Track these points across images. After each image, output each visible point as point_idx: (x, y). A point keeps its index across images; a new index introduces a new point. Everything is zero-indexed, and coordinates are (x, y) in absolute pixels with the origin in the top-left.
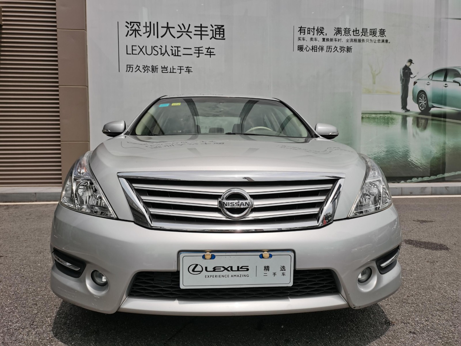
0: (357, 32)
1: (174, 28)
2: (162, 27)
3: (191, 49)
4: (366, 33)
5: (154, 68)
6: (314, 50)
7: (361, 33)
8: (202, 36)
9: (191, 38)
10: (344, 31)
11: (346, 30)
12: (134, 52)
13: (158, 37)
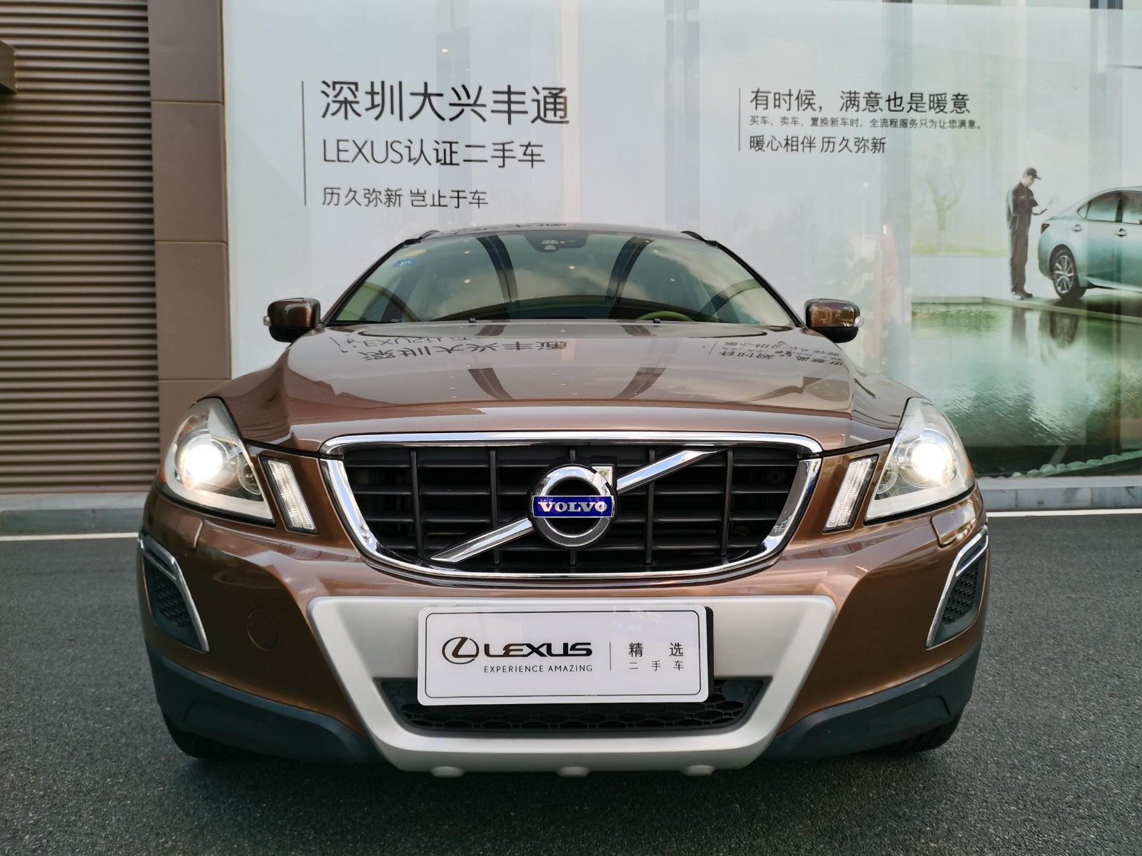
0: (898, 102)
1: (441, 95)
2: (412, 94)
3: (484, 147)
4: (919, 105)
5: (391, 194)
6: (790, 148)
7: (909, 103)
8: (513, 115)
9: (484, 120)
11: (870, 97)
12: (343, 156)
13: (401, 119)
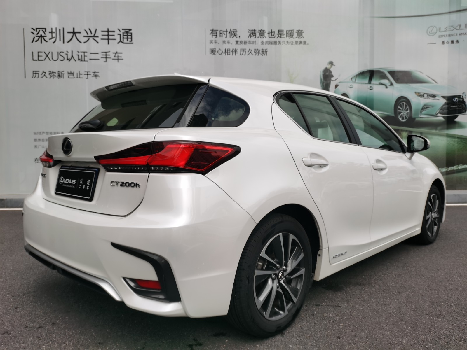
0: (273, 34)
1: (80, 33)
2: (68, 33)
3: (98, 54)
4: (282, 35)
5: (60, 73)
6: (227, 53)
7: (277, 34)
8: (110, 41)
9: (98, 42)
10: (259, 33)
11: (261, 32)
12: (40, 58)
13: (64, 43)
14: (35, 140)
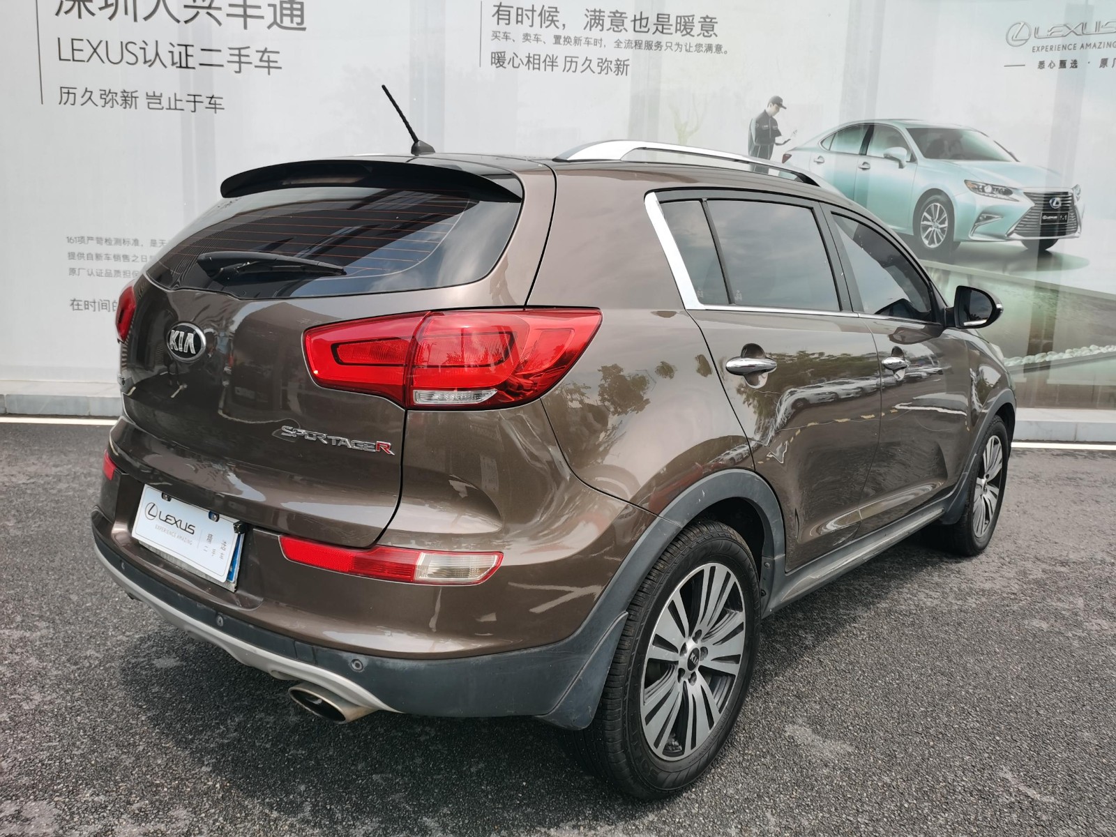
0: (644, 22)
3: (220, 51)
4: (665, 27)
5: (128, 96)
6: (531, 66)
7: (654, 24)
8: (248, 19)
9: (220, 24)
10: (610, 19)
11: (615, 16)
12: (78, 55)
13: (135, 20)
14: (72, 256)
